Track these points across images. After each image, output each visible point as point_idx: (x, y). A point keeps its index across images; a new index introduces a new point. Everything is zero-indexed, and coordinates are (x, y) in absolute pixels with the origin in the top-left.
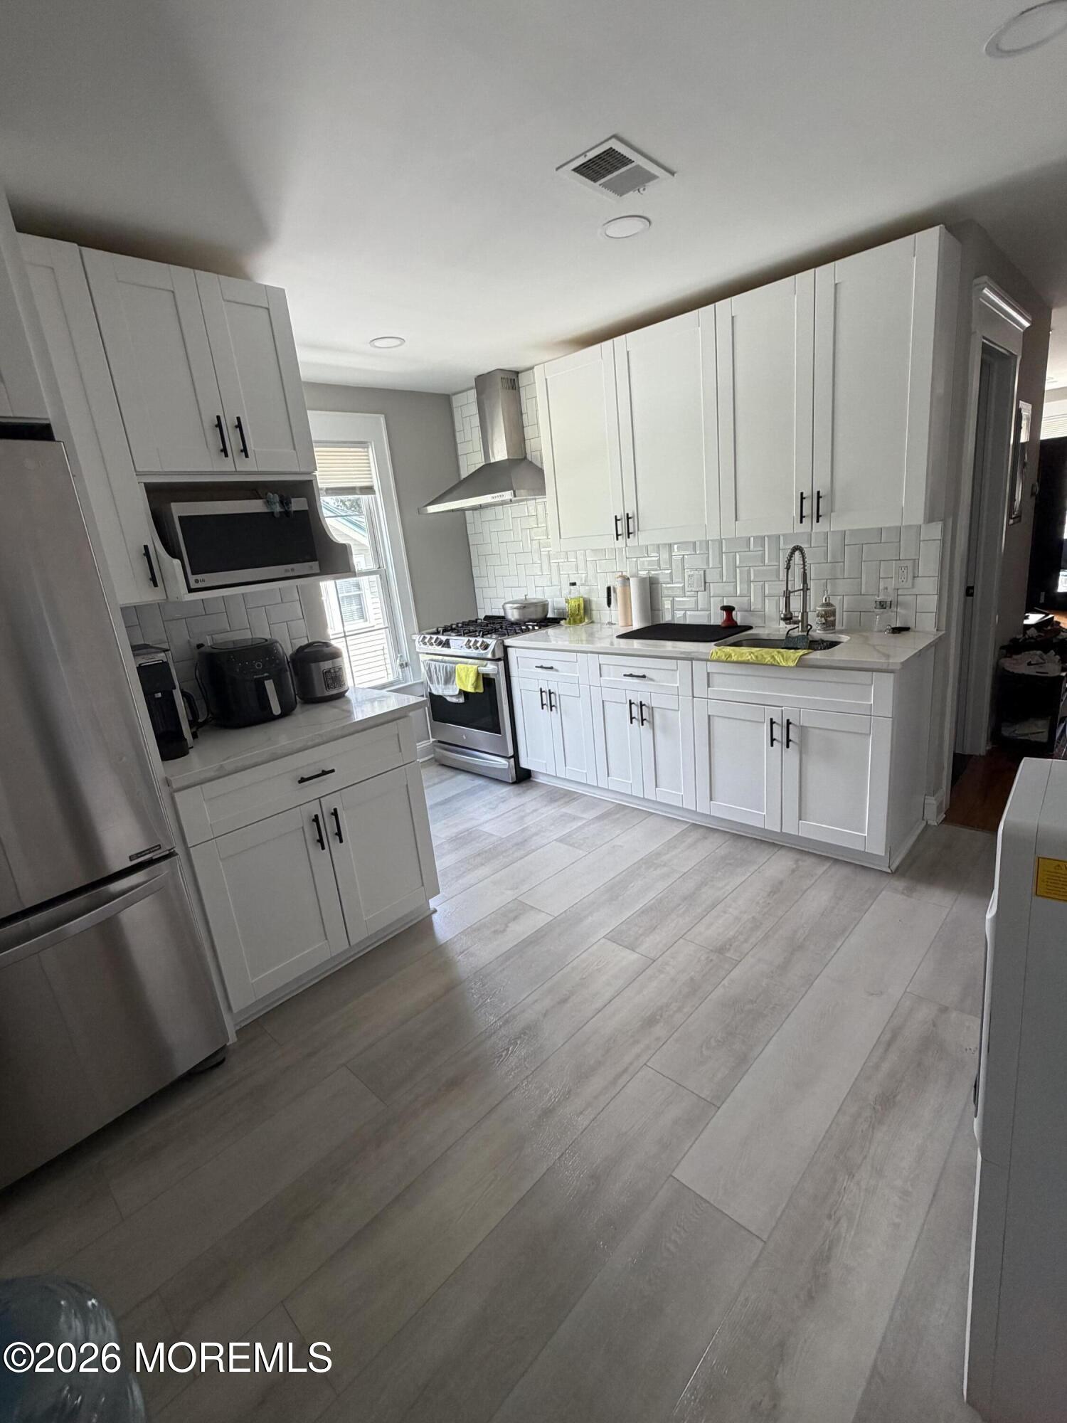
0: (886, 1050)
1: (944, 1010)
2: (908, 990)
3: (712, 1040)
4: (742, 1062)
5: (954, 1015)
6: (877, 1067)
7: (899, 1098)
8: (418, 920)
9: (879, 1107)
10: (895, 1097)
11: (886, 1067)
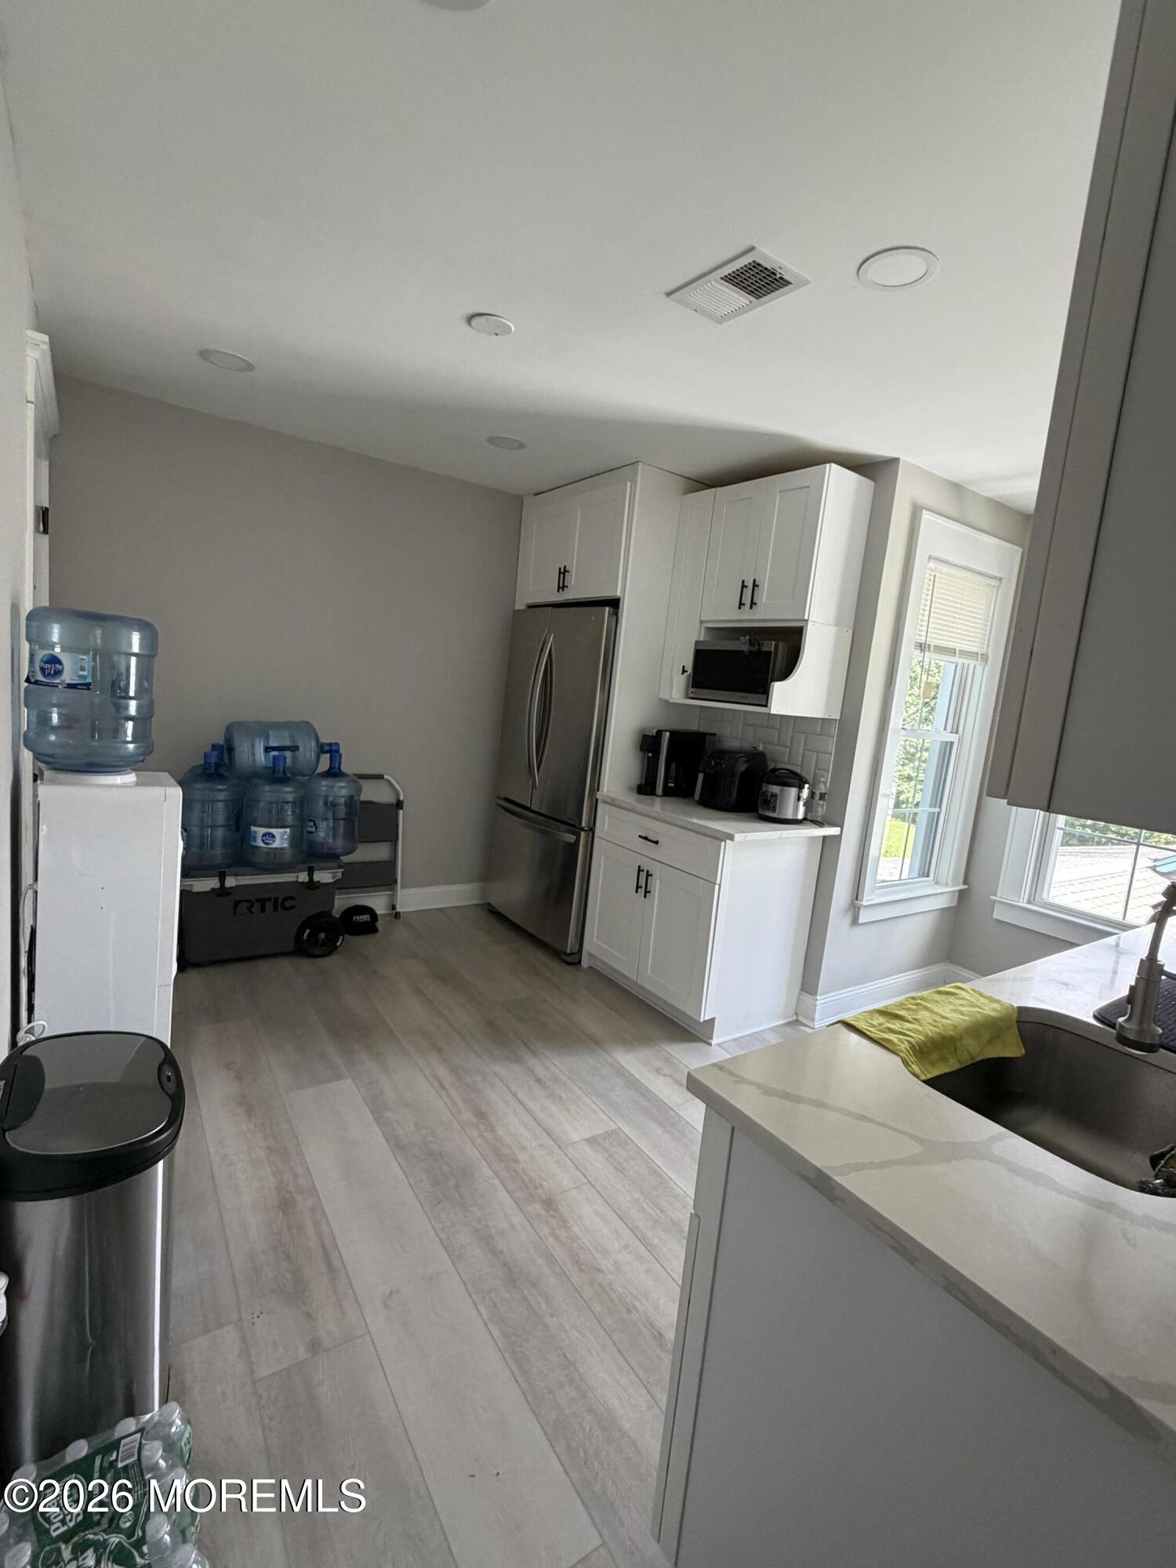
0: (323, 1245)
1: (315, 1346)
2: (367, 1337)
3: (432, 1139)
4: (398, 1146)
5: (302, 1353)
6: (316, 1224)
7: (281, 1215)
8: (692, 1031)
9: (288, 1196)
10: (283, 1212)
11: (310, 1229)
